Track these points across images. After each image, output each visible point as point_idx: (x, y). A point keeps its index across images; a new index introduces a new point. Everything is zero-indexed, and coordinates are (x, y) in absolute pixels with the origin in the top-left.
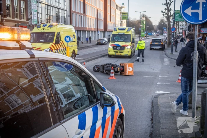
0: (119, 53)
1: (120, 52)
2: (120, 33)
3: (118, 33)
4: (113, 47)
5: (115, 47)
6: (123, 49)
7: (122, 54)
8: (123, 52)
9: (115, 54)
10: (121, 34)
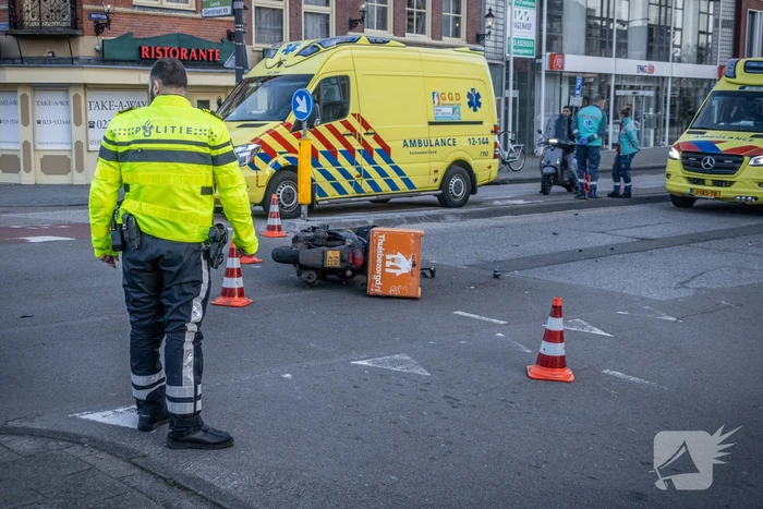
0: (708, 189)
1: (717, 183)
2: (747, 89)
3: (736, 88)
4: (683, 157)
5: (694, 159)
6: (733, 169)
7: (725, 192)
8: (730, 184)
9: (688, 191)
10: (754, 89)
